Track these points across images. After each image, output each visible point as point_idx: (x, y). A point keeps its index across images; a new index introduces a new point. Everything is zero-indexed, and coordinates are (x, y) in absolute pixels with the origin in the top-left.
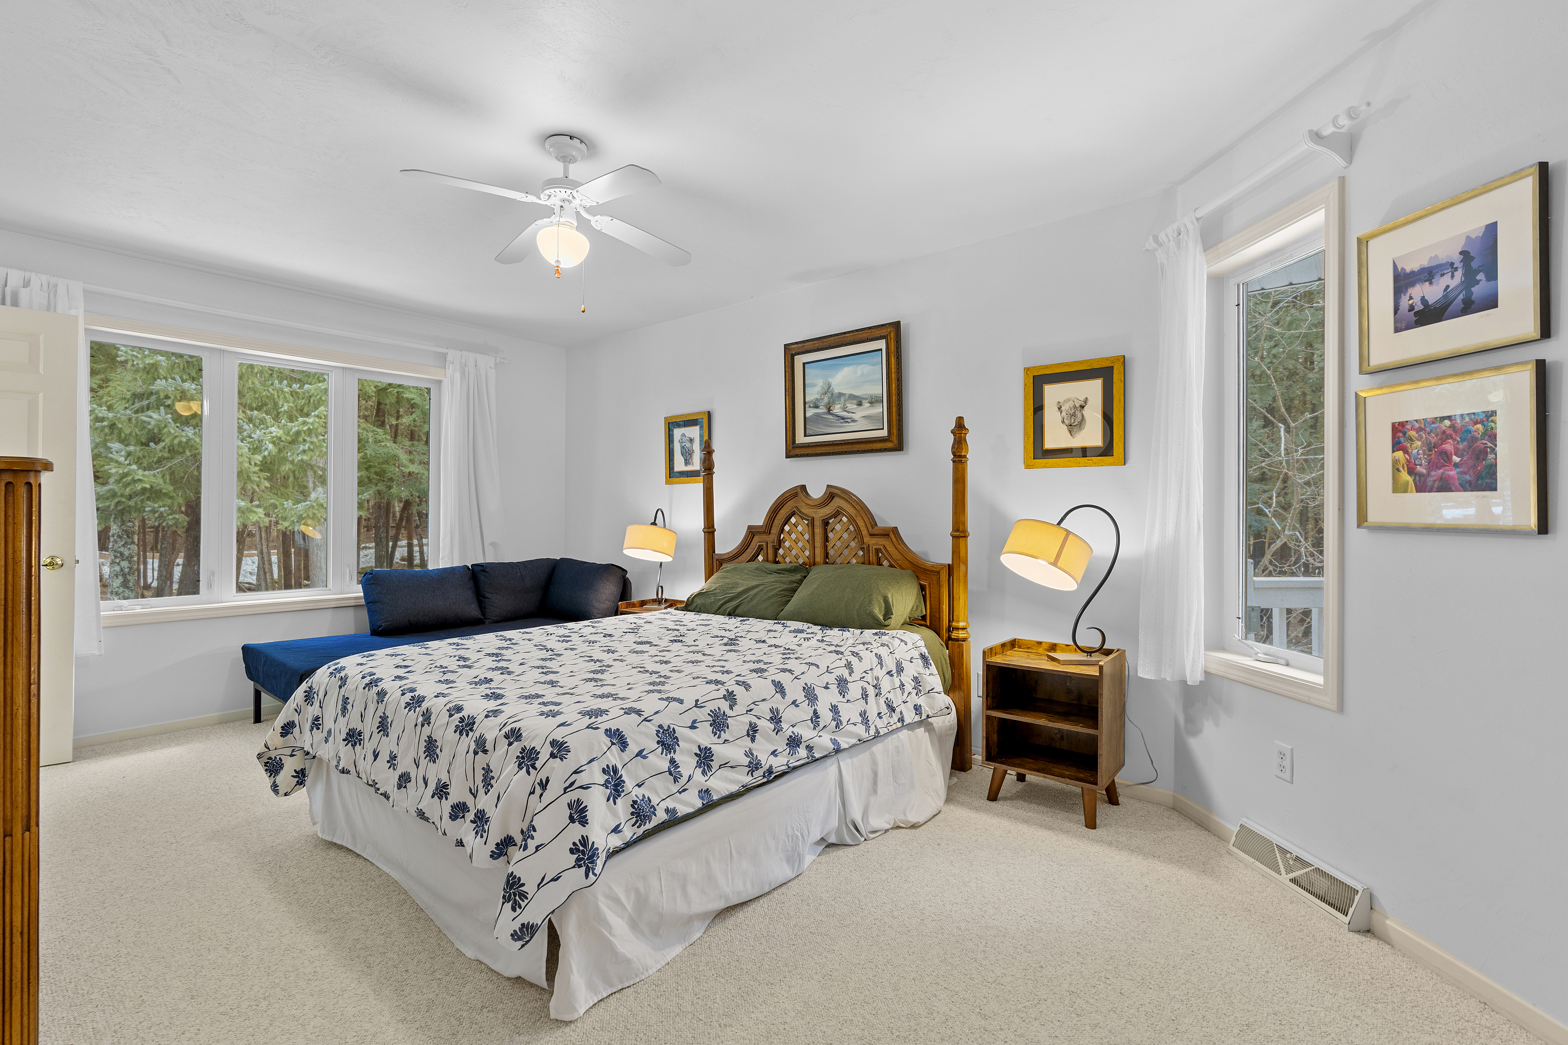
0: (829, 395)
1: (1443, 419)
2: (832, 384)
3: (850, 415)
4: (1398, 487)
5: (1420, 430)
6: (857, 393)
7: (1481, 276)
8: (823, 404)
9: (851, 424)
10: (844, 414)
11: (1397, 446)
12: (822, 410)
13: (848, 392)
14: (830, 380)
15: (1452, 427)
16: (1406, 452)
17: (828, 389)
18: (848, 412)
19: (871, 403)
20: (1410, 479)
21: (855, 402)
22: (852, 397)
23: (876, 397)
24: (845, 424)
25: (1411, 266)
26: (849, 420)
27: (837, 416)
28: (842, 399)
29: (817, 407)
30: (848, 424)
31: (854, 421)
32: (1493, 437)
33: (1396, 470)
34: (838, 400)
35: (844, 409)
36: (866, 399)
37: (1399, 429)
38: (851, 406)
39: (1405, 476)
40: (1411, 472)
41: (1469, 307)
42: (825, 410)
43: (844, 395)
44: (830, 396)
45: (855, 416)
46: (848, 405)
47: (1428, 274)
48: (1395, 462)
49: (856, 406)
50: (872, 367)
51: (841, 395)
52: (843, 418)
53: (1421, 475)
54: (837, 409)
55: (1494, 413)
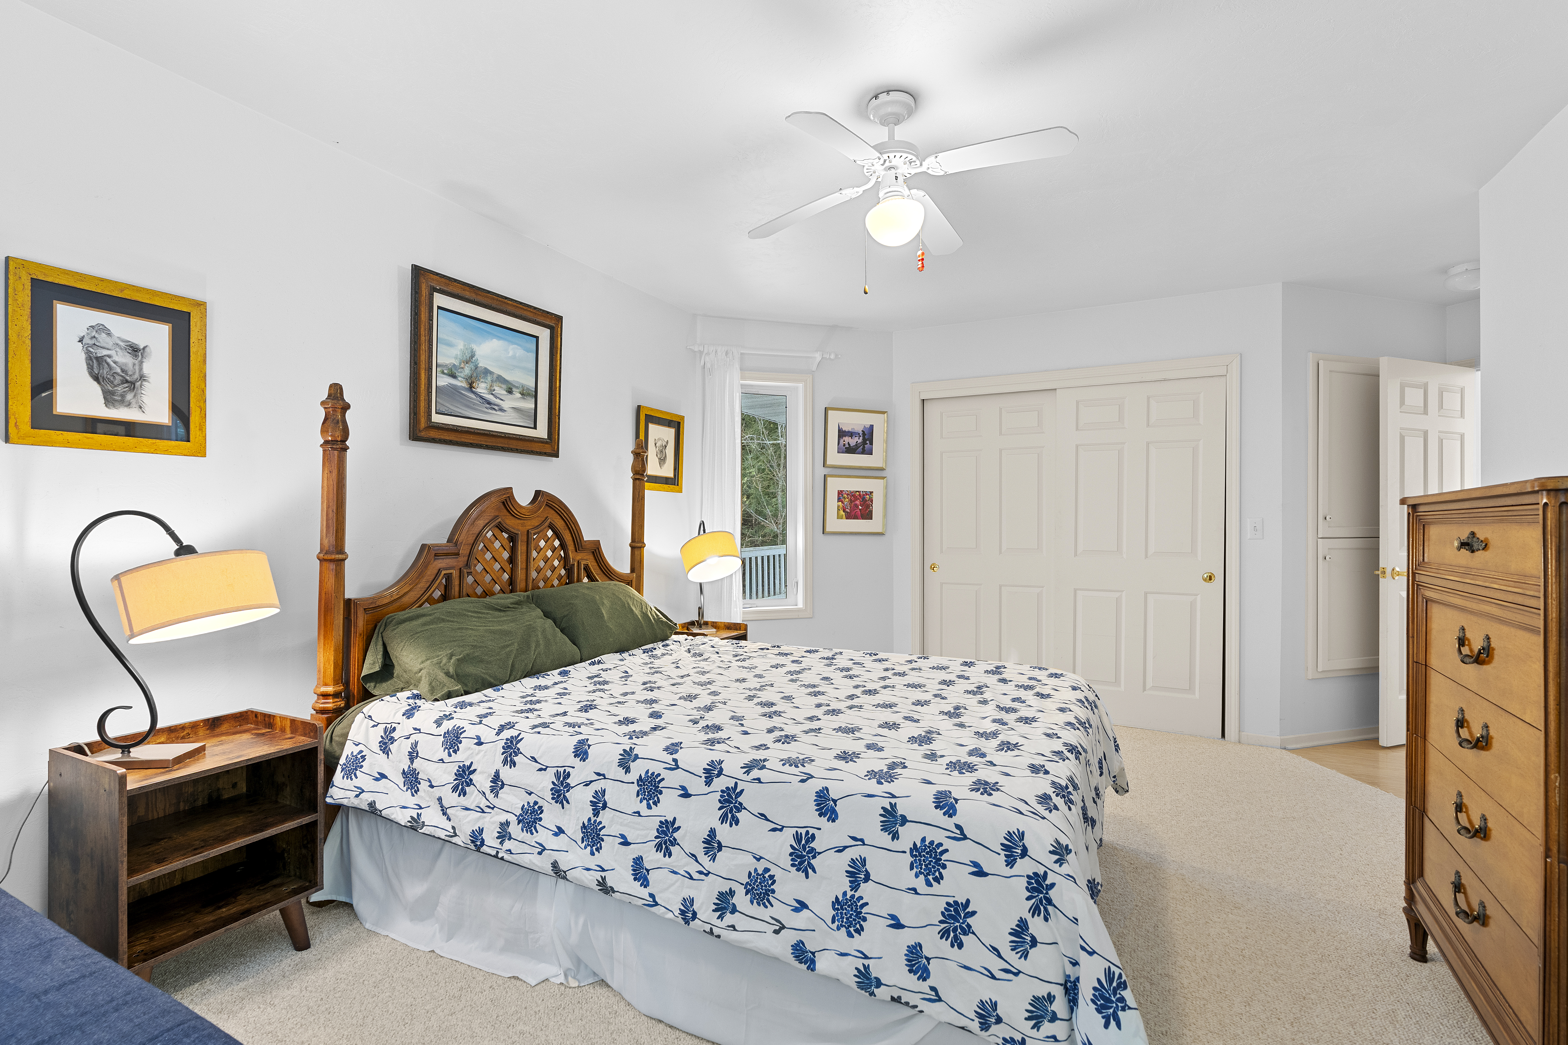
0: (471, 365)
1: (857, 491)
2: (477, 353)
3: (498, 401)
4: (839, 517)
5: (848, 495)
6: (508, 377)
7: (868, 442)
8: (462, 375)
9: (498, 413)
10: (490, 397)
11: (839, 500)
12: (460, 383)
13: (497, 371)
14: (474, 347)
15: (860, 495)
16: (842, 503)
17: (470, 358)
18: (496, 397)
19: (522, 394)
20: (844, 514)
21: (504, 386)
22: (501, 380)
23: (528, 389)
24: (490, 411)
25: (845, 428)
26: (496, 407)
27: (481, 397)
28: (489, 378)
29: (454, 376)
30: (494, 412)
31: (502, 410)
32: (872, 501)
33: (839, 510)
34: (484, 378)
35: (491, 391)
36: (517, 388)
37: (840, 493)
38: (500, 390)
39: (842, 512)
40: (844, 511)
41: (863, 452)
42: (464, 385)
43: (491, 373)
44: (473, 368)
45: (505, 405)
46: (496, 388)
47: (851, 434)
48: (838, 506)
49: (505, 393)
50: (526, 353)
51: (487, 372)
52: (489, 403)
53: (847, 512)
54: (481, 388)
55: (872, 492)
